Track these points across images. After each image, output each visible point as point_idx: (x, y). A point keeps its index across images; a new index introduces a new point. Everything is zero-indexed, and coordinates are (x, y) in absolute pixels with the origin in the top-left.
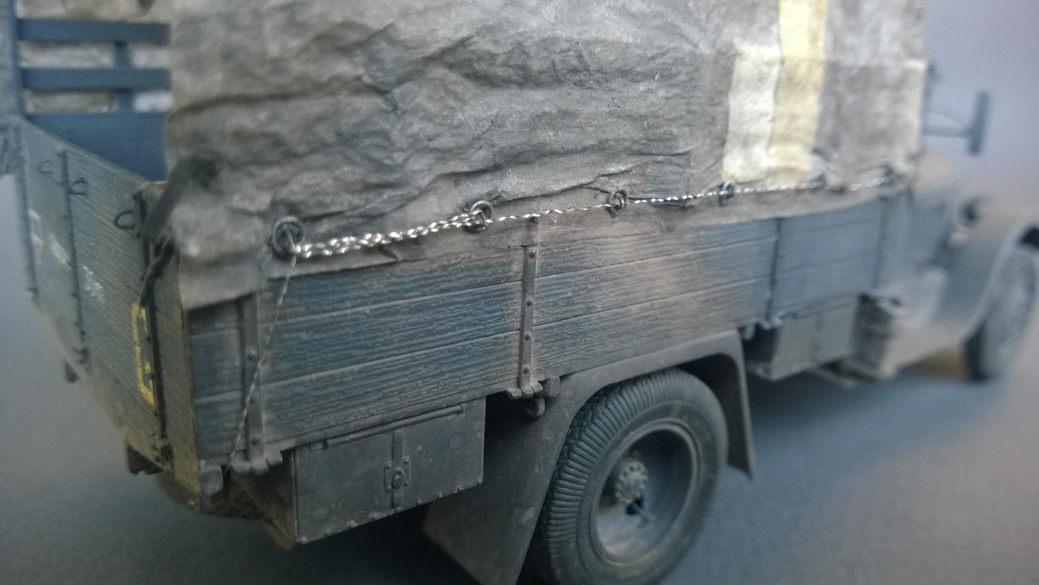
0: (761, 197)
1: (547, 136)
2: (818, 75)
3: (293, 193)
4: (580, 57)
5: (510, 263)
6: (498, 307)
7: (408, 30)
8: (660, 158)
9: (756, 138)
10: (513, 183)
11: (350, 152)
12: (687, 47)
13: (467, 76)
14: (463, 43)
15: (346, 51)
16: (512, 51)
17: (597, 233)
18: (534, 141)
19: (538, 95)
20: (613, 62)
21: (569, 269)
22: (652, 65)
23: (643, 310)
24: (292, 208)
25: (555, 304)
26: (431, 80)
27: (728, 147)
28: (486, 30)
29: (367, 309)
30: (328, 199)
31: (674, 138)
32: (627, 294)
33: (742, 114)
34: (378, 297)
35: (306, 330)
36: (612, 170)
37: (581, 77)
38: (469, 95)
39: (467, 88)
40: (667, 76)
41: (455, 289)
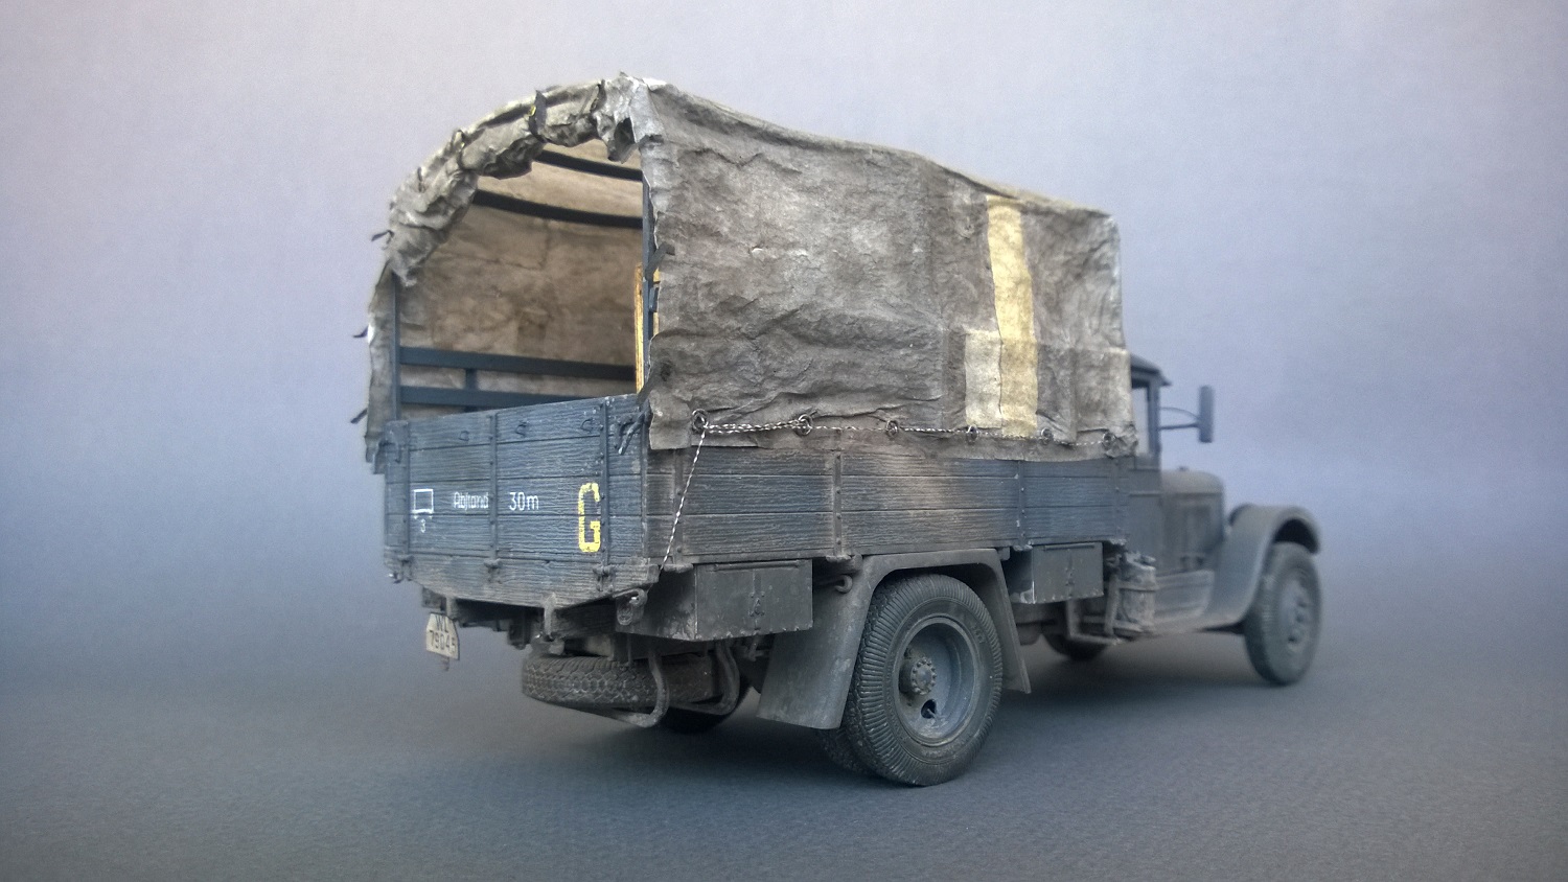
0: (1000, 442)
1: (843, 378)
2: (1032, 354)
3: (703, 394)
4: (860, 328)
5: (824, 462)
6: (817, 491)
7: (764, 303)
8: (919, 402)
9: (990, 396)
10: (825, 406)
11: (732, 374)
12: (929, 327)
13: (794, 335)
14: (793, 313)
15: (734, 313)
16: (820, 321)
17: (881, 450)
18: (836, 380)
19: (837, 352)
20: (881, 333)
21: (862, 473)
22: (907, 338)
23: (919, 515)
24: (703, 403)
25: (855, 498)
26: (775, 335)
27: (968, 400)
28: (804, 307)
29: (740, 477)
30: (721, 400)
31: (928, 389)
32: (905, 500)
33: (976, 377)
34: (747, 470)
35: (707, 483)
36: (887, 406)
37: (862, 342)
38: (796, 347)
39: (794, 343)
40: (918, 345)
41: (790, 473)
